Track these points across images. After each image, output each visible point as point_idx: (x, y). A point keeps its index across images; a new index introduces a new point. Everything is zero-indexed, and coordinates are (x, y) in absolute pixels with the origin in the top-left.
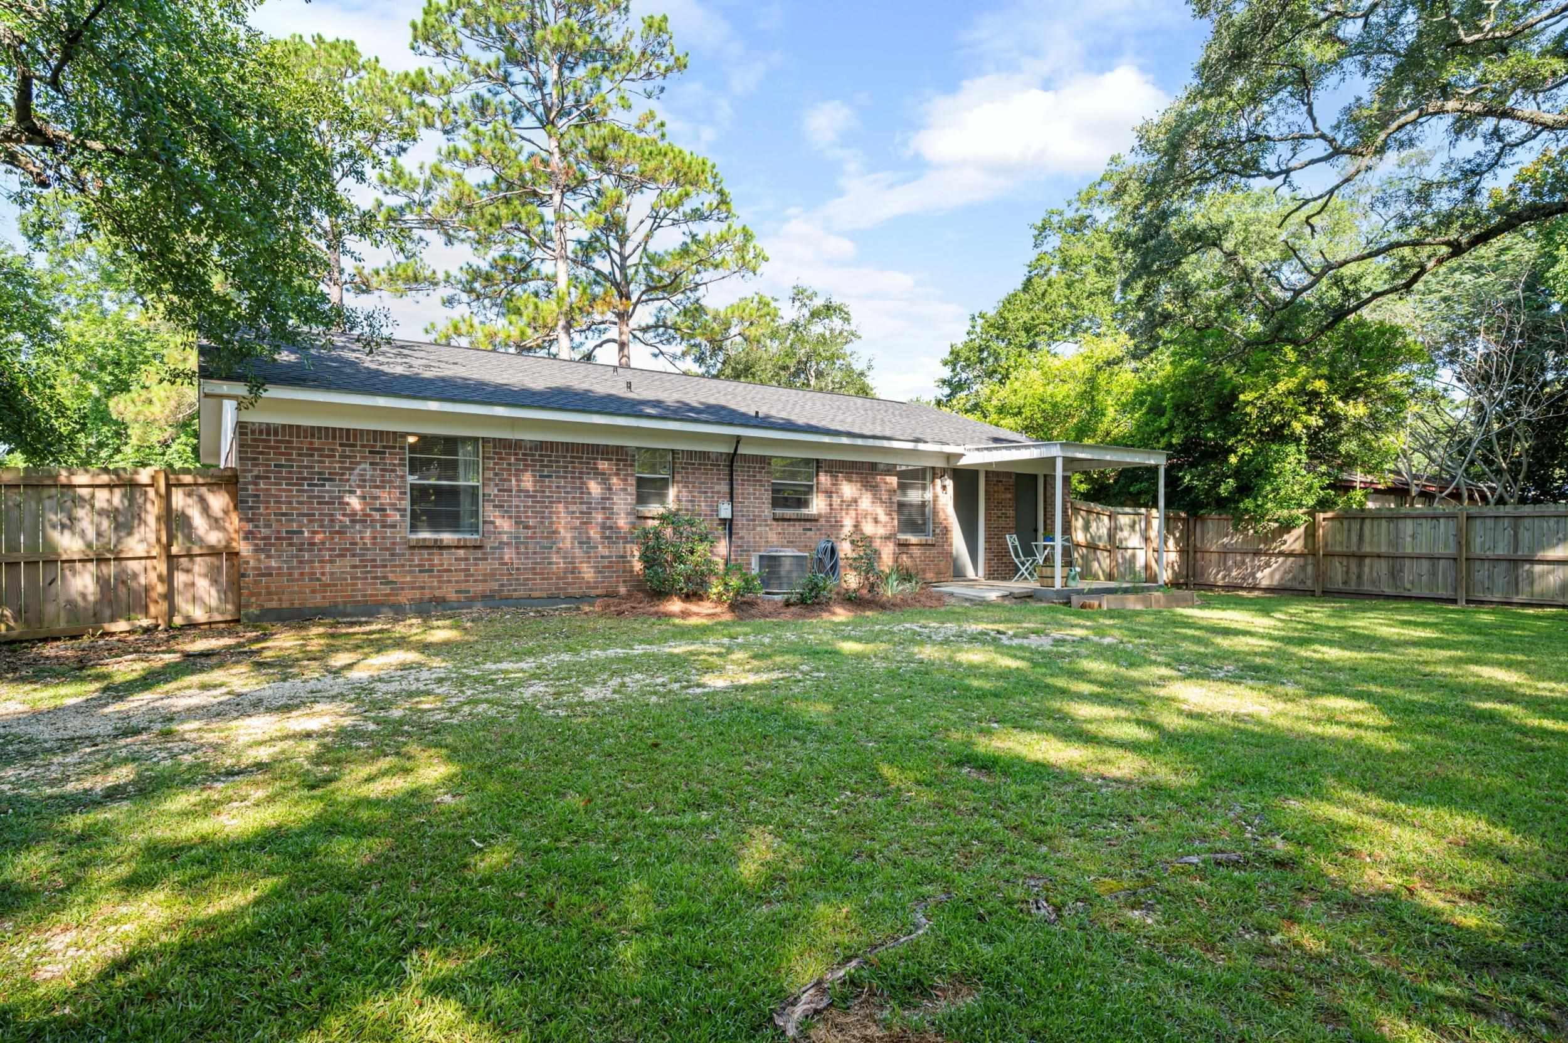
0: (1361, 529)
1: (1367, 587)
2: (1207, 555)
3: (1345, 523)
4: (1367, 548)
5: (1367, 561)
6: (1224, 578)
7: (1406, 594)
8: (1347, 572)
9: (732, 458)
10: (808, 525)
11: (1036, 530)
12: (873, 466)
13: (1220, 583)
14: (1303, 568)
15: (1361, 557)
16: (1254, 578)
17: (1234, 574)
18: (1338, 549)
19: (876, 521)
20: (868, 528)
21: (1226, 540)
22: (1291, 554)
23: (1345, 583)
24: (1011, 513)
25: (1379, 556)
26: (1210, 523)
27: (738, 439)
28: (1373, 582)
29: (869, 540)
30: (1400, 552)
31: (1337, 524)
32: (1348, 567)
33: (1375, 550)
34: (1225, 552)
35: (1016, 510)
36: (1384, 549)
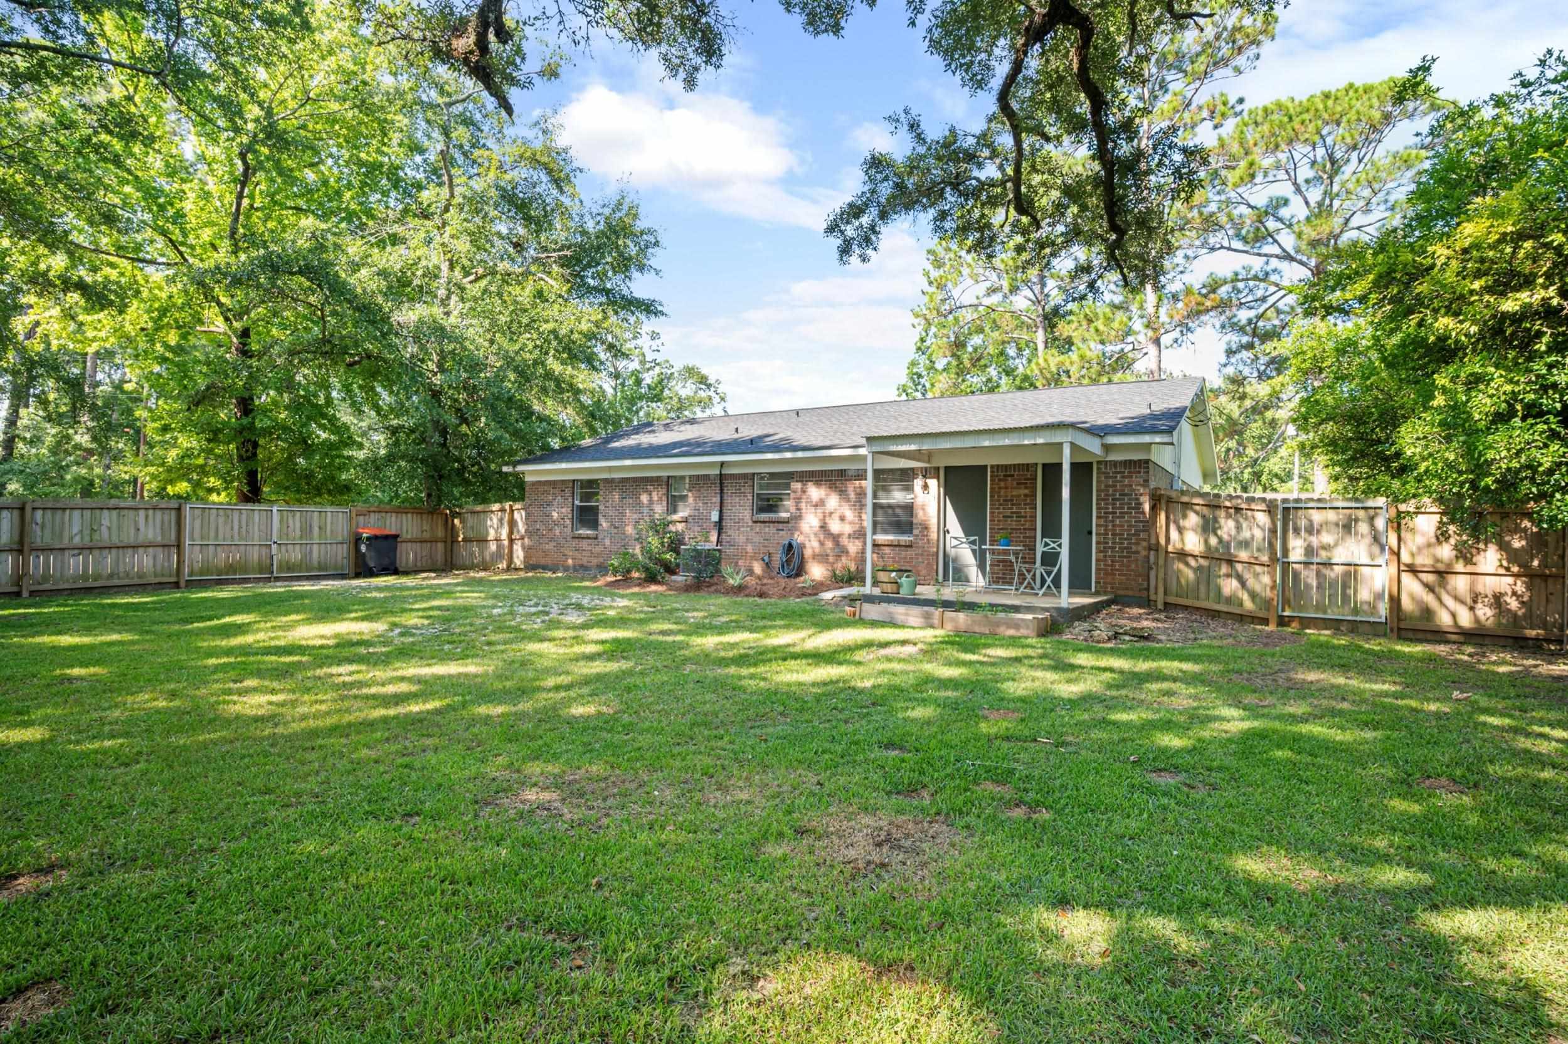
9: (721, 476)
10: (781, 526)
12: (842, 473)
19: (842, 519)
20: (835, 526)
27: (722, 464)
29: (836, 538)
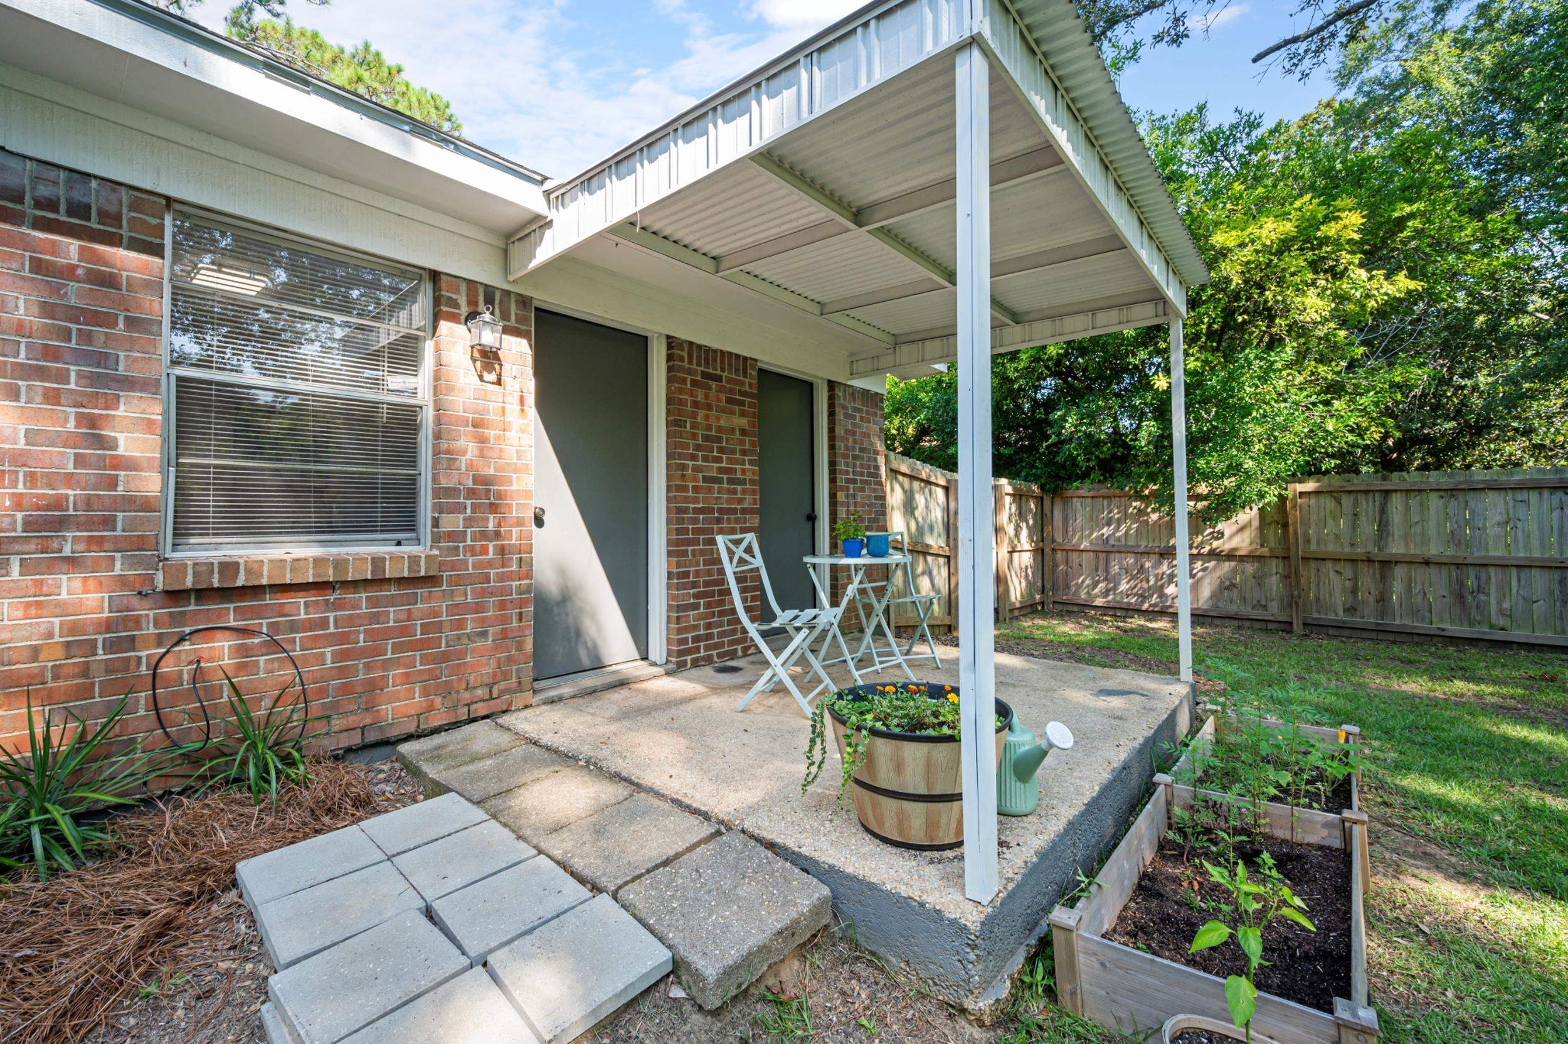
0: (1383, 511)
1: (1400, 620)
2: (1074, 556)
3: (1346, 501)
4: (1396, 548)
5: (1399, 572)
6: (1106, 593)
7: (1499, 636)
8: (1354, 591)
11: (812, 518)
13: (1099, 602)
14: (1259, 579)
15: (1387, 564)
16: (1162, 595)
17: (1123, 587)
18: (1331, 548)
21: (1106, 531)
22: (1230, 556)
23: (1350, 610)
24: (748, 469)
25: (1427, 563)
26: (1077, 503)
28: (1414, 612)
30: (1477, 555)
31: (1329, 503)
32: (1355, 580)
33: (1415, 550)
34: (1105, 551)
35: (760, 463)
36: (1434, 550)
